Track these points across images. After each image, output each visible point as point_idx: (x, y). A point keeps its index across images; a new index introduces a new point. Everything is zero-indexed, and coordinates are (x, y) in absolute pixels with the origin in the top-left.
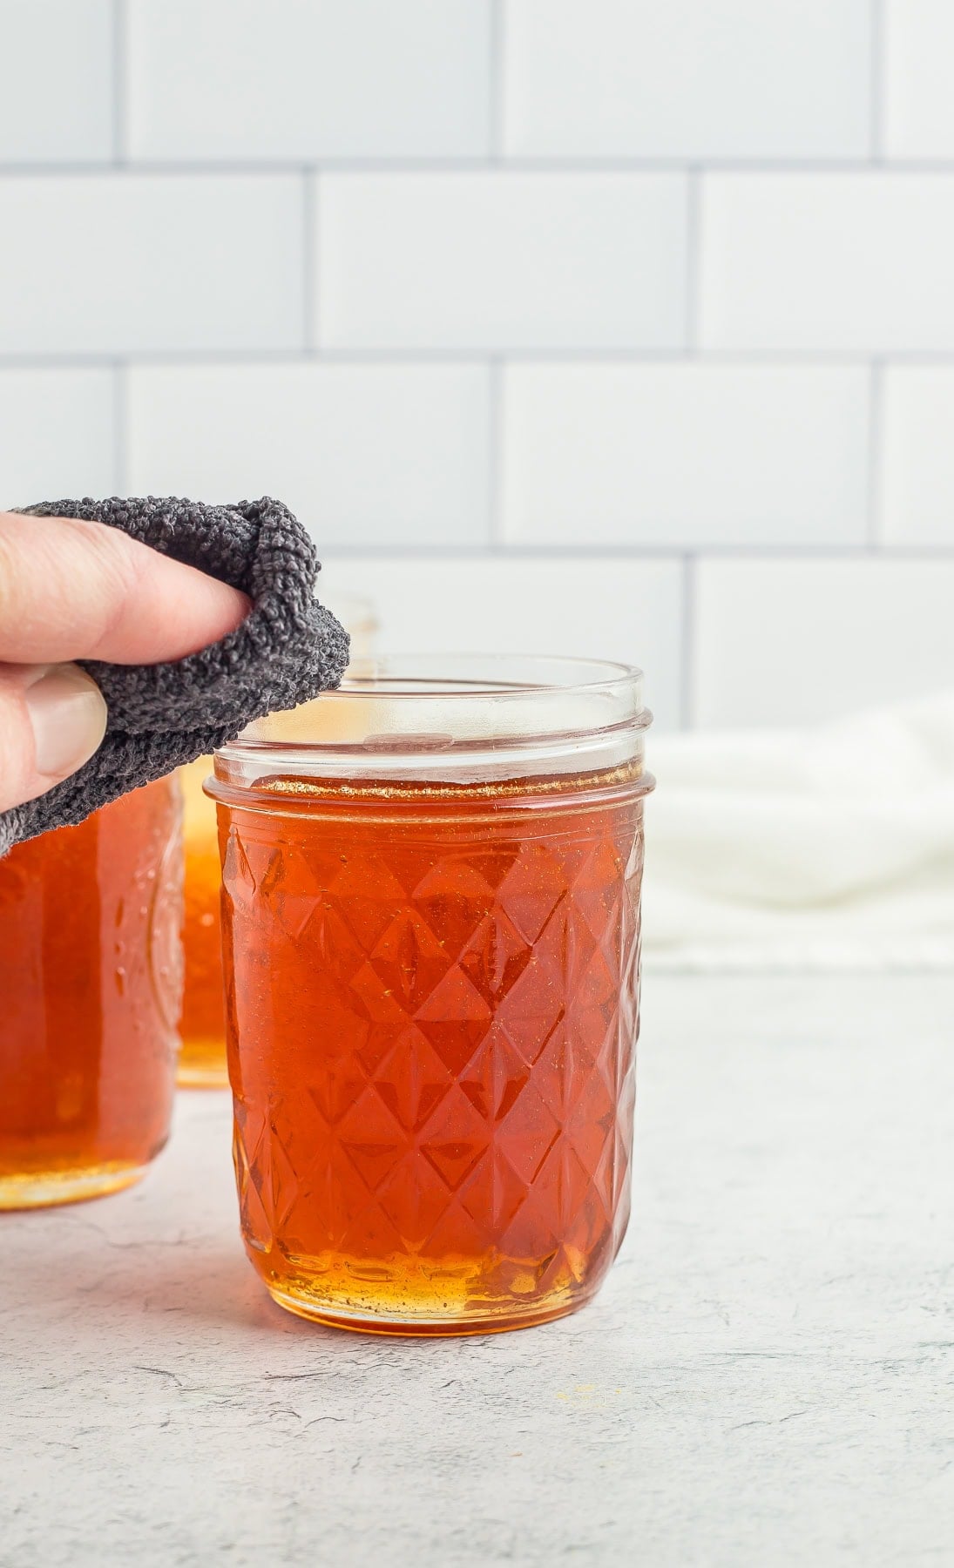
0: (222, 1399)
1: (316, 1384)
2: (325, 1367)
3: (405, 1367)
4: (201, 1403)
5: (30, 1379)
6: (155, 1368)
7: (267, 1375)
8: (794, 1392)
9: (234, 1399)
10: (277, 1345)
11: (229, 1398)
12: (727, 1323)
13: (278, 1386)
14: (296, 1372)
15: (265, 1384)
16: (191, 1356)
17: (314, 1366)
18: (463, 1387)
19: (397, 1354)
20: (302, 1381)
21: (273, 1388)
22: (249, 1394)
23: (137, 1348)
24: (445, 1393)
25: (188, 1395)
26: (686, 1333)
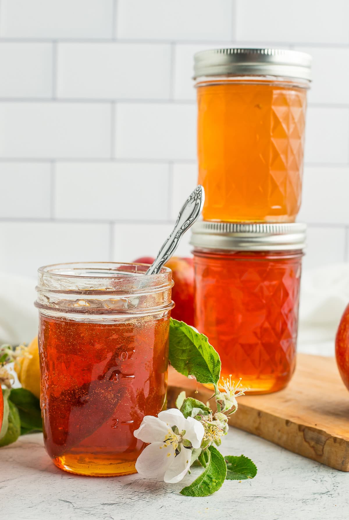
0: (87, 512)
1: (118, 507)
2: (121, 500)
3: (147, 500)
4: (81, 513)
5: (25, 504)
6: (65, 500)
7: (102, 504)
8: (274, 511)
9: (92, 512)
10: (105, 492)
11: (90, 512)
12: (251, 485)
13: (106, 507)
14: (112, 502)
15: (102, 507)
16: (77, 496)
17: (118, 500)
18: (167, 508)
19: (144, 496)
20: (114, 505)
21: (104, 508)
22: (97, 510)
23: (59, 493)
24: (161, 510)
25: (77, 510)
26: (238, 489)
